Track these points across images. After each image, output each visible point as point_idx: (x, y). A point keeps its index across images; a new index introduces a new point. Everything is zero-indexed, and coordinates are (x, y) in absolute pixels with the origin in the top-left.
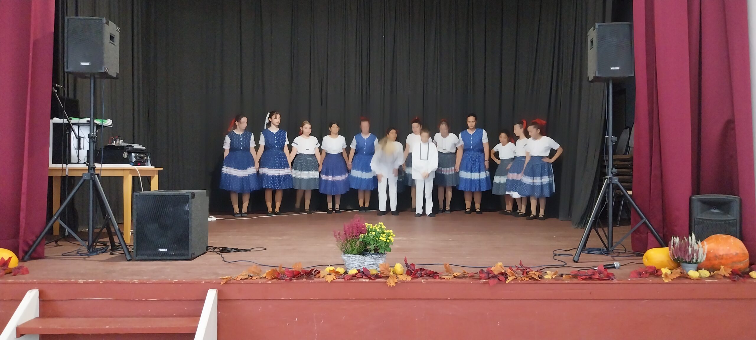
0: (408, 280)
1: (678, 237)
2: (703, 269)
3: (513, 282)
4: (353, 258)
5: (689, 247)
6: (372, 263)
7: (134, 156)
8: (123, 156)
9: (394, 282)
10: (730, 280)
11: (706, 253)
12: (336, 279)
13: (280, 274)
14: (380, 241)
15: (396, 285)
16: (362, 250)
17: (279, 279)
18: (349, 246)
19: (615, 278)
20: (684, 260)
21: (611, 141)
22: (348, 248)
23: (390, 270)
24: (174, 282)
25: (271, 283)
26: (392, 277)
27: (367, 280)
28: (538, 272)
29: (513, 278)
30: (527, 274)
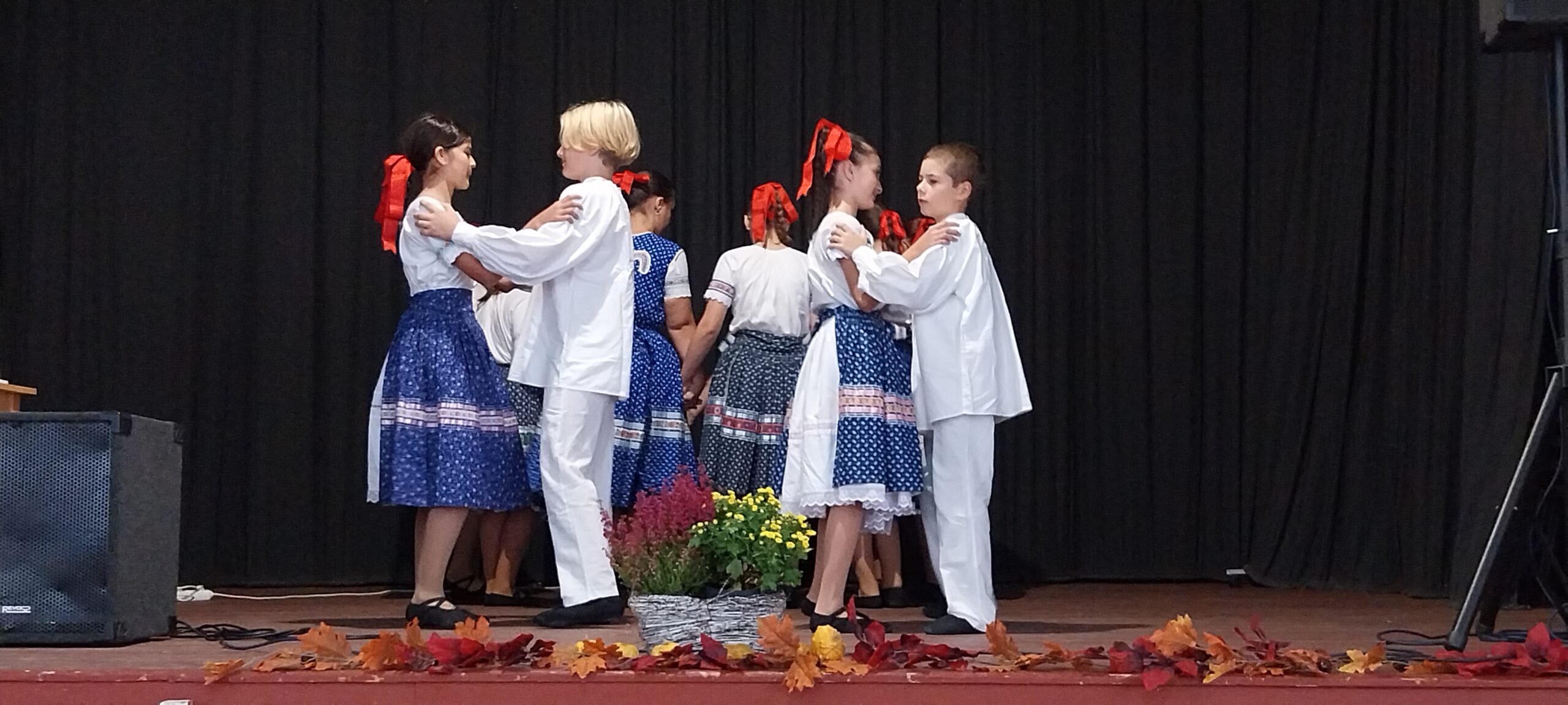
0: (858, 674)
3: (1227, 683)
4: (670, 605)
6: (734, 623)
9: (807, 674)
12: (608, 669)
13: (410, 651)
14: (762, 542)
15: (817, 687)
16: (700, 580)
17: (408, 668)
18: (655, 567)
22: (650, 573)
24: (43, 676)
26: (801, 660)
27: (716, 675)
28: (1316, 651)
29: (1228, 670)
30: (1276, 657)
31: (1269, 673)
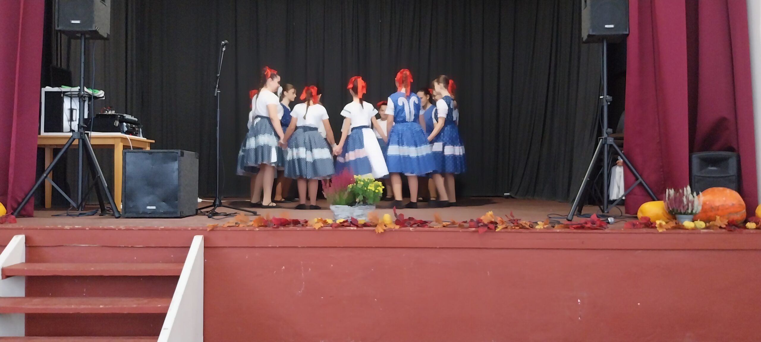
0: (396, 229)
2: (699, 220)
3: (503, 231)
4: (342, 208)
5: (684, 198)
6: (360, 214)
8: (114, 125)
9: (382, 229)
10: (727, 231)
11: (701, 204)
12: (324, 227)
13: (267, 221)
14: (368, 191)
15: (384, 232)
16: (350, 201)
17: (266, 226)
19: (608, 228)
20: (679, 212)
21: (606, 101)
22: (337, 199)
23: (379, 220)
24: (161, 228)
25: (259, 230)
26: (380, 226)
27: (355, 228)
28: (529, 222)
29: (503, 227)
30: (517, 223)
31: (515, 228)
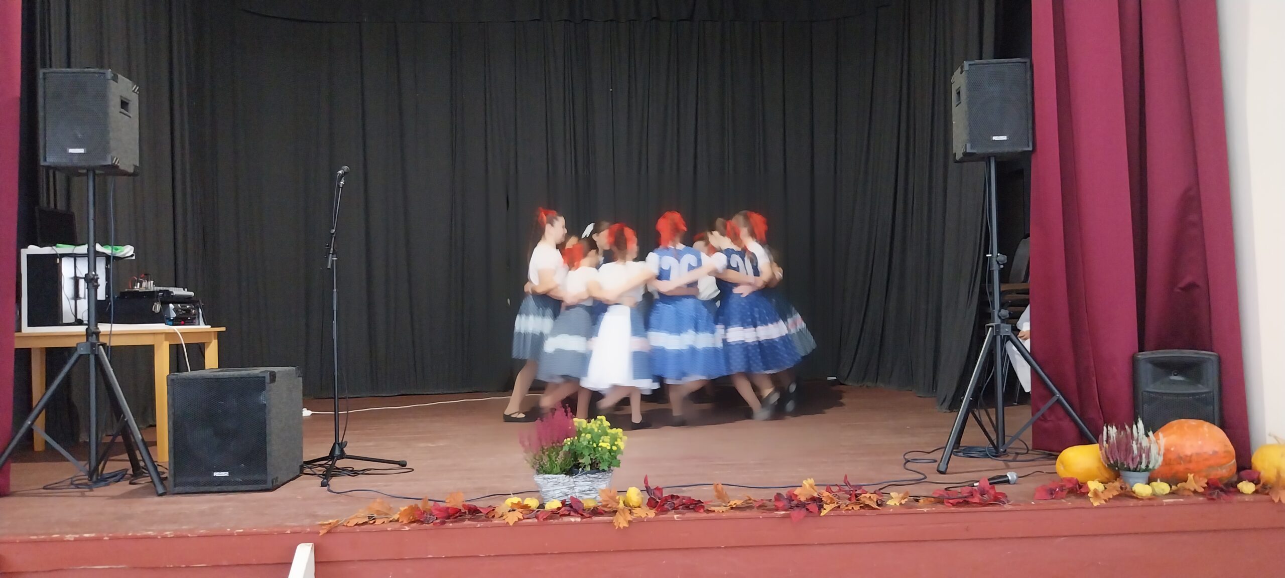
0: (650, 517)
1: (1115, 426)
2: (1159, 480)
3: (832, 514)
4: (554, 480)
5: (1133, 443)
6: (587, 488)
7: (173, 309)
8: (153, 310)
9: (625, 520)
10: (1205, 499)
11: (1162, 452)
12: (524, 519)
13: (424, 513)
14: (600, 449)
15: (629, 526)
16: (569, 465)
17: (422, 522)
18: (546, 460)
19: (1008, 502)
20: (1126, 466)
21: (996, 263)
22: (544, 463)
23: (619, 499)
24: (237, 533)
25: (409, 530)
26: (621, 512)
27: (579, 519)
29: (833, 508)
30: (856, 498)
